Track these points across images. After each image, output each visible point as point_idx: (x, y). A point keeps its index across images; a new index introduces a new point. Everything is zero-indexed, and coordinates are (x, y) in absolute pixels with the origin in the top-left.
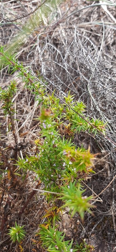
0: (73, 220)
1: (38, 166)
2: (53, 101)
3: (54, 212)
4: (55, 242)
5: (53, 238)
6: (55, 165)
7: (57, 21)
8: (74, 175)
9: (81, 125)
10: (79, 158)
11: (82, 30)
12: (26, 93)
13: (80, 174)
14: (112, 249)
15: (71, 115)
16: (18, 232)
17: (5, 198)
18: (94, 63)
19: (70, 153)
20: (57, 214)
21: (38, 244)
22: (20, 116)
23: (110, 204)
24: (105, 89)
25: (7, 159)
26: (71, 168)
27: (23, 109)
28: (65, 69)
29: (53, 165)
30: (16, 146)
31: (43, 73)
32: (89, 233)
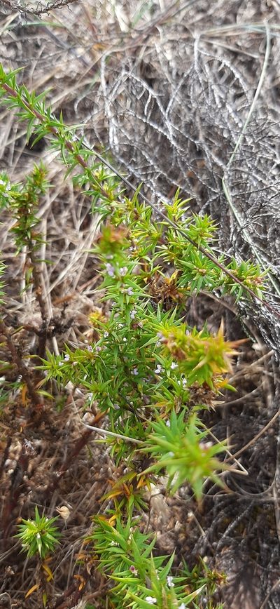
0: (177, 511)
1: (95, 374)
2: (137, 214)
3: (132, 486)
4: (131, 558)
5: (125, 547)
6: (135, 372)
7: (152, 21)
8: (182, 395)
9: (203, 274)
10: (197, 350)
11: (216, 43)
12: (72, 199)
13: (198, 393)
14: (272, 585)
15: (179, 249)
16: (42, 533)
17: (15, 452)
18: (240, 125)
19: (174, 339)
20: (137, 492)
21: (89, 563)
22: (56, 254)
23: (270, 474)
24: (265, 187)
25: (21, 355)
26: (175, 378)
27: (62, 237)
28: (168, 136)
29: (132, 372)
30: (44, 326)
31: (112, 147)
32: (215, 543)
